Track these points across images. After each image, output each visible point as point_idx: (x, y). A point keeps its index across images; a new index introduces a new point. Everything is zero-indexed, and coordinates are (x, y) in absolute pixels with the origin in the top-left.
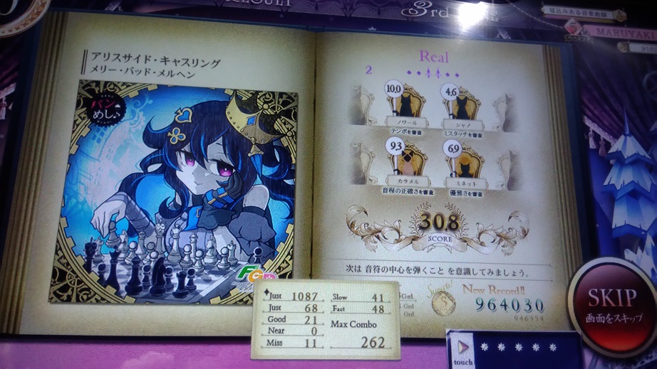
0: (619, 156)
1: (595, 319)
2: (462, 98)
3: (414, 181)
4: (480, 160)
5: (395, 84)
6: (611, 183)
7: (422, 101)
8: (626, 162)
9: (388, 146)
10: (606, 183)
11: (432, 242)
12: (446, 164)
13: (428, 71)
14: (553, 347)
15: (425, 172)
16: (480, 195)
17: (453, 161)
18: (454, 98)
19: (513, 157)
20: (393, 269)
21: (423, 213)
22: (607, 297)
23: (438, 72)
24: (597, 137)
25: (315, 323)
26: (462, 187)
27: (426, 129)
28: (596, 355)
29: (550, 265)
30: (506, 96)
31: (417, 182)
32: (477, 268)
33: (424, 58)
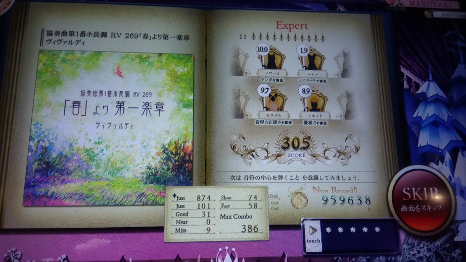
1: (408, 209)
2: (312, 55)
3: (278, 115)
4: (325, 99)
5: (264, 45)
7: (283, 57)
9: (259, 91)
11: (291, 158)
12: (301, 102)
14: (377, 229)
15: (285, 108)
16: (325, 123)
17: (306, 100)
18: (306, 54)
19: (349, 96)
20: (263, 177)
21: (284, 137)
22: (416, 193)
24: (409, 80)
25: (209, 216)
26: (312, 118)
27: (286, 78)
28: (409, 234)
29: (375, 172)
30: (344, 52)
31: (280, 115)
32: (323, 175)
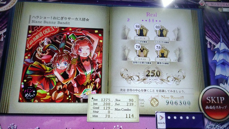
0: (218, 50)
6: (215, 60)
8: (221, 52)
10: (213, 60)
13: (150, 20)
23: (153, 20)
33: (148, 15)
